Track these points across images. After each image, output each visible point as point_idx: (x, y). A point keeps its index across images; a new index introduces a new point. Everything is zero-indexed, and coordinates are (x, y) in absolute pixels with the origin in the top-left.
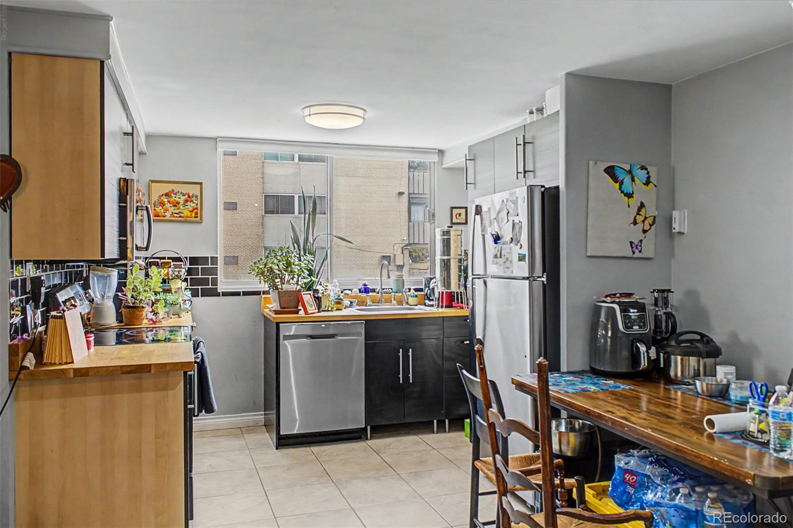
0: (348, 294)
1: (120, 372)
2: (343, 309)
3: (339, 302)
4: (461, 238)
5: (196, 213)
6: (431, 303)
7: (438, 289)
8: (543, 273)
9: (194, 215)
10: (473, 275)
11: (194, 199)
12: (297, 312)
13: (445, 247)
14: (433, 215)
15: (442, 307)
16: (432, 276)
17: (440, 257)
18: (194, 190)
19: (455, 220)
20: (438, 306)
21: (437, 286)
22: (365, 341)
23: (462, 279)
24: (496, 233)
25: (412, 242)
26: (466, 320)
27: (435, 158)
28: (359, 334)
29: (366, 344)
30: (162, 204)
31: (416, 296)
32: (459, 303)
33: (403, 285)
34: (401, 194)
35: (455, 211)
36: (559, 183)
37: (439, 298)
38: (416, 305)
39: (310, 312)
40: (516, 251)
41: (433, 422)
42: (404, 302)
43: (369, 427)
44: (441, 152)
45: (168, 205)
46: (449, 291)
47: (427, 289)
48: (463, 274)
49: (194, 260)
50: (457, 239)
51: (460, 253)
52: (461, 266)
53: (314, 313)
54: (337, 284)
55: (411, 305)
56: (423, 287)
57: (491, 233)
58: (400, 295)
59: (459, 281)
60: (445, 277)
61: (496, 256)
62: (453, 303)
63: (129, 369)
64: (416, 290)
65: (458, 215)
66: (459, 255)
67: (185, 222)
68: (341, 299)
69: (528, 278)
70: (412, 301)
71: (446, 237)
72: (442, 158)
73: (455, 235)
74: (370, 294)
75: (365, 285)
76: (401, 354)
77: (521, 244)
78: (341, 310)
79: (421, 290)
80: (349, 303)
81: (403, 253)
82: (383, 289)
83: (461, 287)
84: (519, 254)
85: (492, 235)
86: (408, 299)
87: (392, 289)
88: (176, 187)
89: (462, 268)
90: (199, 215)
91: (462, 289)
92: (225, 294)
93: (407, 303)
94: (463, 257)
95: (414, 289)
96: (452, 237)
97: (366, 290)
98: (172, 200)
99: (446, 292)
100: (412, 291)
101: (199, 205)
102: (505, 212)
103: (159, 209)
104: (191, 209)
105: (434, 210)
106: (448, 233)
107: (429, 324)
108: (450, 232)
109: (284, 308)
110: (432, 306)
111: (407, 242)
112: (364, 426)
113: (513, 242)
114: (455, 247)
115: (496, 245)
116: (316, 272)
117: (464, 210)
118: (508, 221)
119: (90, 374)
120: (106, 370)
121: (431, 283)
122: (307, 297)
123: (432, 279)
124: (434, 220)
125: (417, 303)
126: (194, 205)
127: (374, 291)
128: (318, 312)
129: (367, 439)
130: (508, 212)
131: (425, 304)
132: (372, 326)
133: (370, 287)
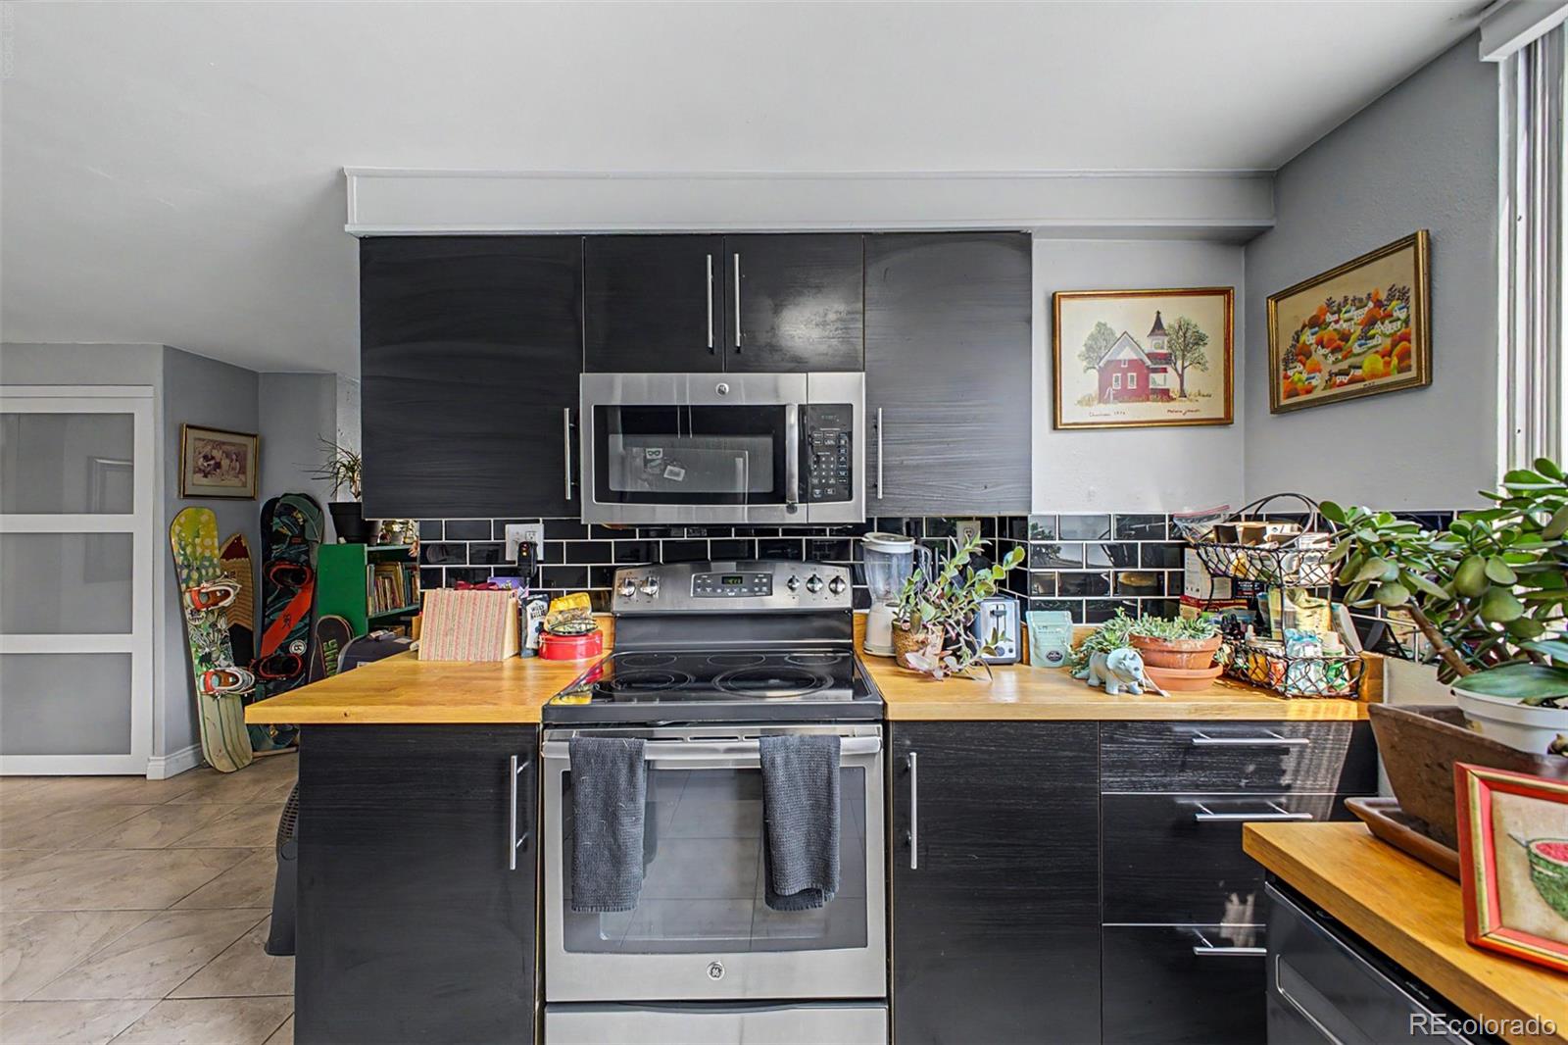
5: (1406, 355)
9: (1394, 362)
11: (1394, 305)
18: (1393, 275)
30: (1304, 354)
67: (1368, 394)
88: (1338, 288)
90: (1413, 361)
98: (1328, 333)
103: (1298, 373)
104: (1386, 343)
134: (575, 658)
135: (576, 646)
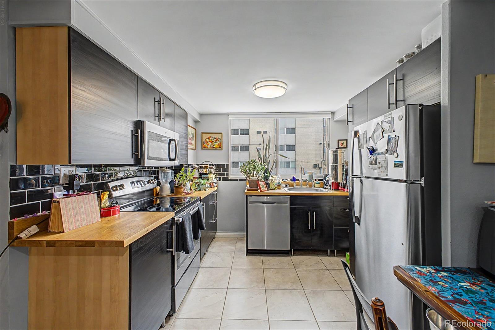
0: (285, 181)
1: (75, 245)
2: (282, 189)
3: (279, 185)
4: (344, 154)
5: (220, 146)
6: (327, 187)
7: (330, 181)
8: (421, 178)
9: (219, 146)
10: (352, 175)
11: (219, 140)
12: (257, 190)
13: (335, 159)
14: (329, 144)
15: (333, 190)
16: (328, 174)
17: (331, 164)
18: (219, 136)
19: (340, 146)
20: (331, 189)
21: (330, 179)
22: (290, 206)
23: (344, 176)
24: (371, 147)
25: (324, 159)
26: (347, 198)
27: (330, 116)
28: (286, 202)
29: (290, 207)
30: (207, 142)
31: (319, 183)
32: (342, 187)
33: (313, 178)
34: (321, 143)
35: (340, 142)
36: (440, 100)
37: (331, 185)
38: (319, 188)
39: (262, 190)
40: (391, 159)
41: (328, 250)
42: (313, 186)
43: (292, 249)
44: (333, 113)
45: (209, 143)
46: (337, 182)
47: (325, 180)
48: (345, 173)
49: (219, 165)
50: (341, 154)
51: (343, 162)
52: (344, 169)
53: (265, 191)
54: (280, 176)
55: (316, 188)
56: (323, 179)
57: (367, 147)
58: (311, 182)
59: (343, 176)
60: (334, 174)
61: (371, 163)
62: (339, 187)
63: (80, 244)
64: (319, 180)
65: (342, 144)
66: (343, 163)
67: (216, 149)
68: (280, 184)
69: (405, 181)
70: (317, 185)
71: (335, 154)
72: (334, 116)
73: (340, 153)
74: (296, 181)
75: (293, 177)
76: (309, 214)
77: (398, 154)
78: (280, 189)
79: (322, 180)
80: (285, 186)
81: (321, 163)
82: (302, 179)
83: (344, 180)
84: (395, 161)
85: (368, 149)
86: (315, 185)
87: (307, 179)
88: (212, 135)
89: (344, 170)
90: (221, 147)
91: (345, 181)
92: (232, 180)
93: (315, 187)
94: (345, 164)
95: (318, 180)
96: (339, 154)
97: (294, 180)
98: (211, 140)
99: (335, 183)
100: (317, 181)
101: (221, 142)
102: (380, 131)
103: (206, 144)
104: (218, 144)
105: (329, 141)
106: (336, 152)
107: (326, 200)
108: (337, 151)
109: (251, 188)
110: (327, 188)
111: (323, 160)
112: (289, 249)
113: (389, 152)
114: (340, 159)
115: (371, 156)
116: (269, 171)
117: (345, 141)
118: (383, 137)
119: (56, 245)
120: (66, 243)
121: (327, 178)
122: (262, 183)
123: (327, 175)
124: (329, 147)
125: (319, 187)
126: (219, 142)
127: (298, 180)
128: (267, 190)
129: (292, 255)
130: (383, 131)
131: (324, 187)
132: (294, 199)
133: (296, 178)
134: (116, 214)
135: (116, 210)
